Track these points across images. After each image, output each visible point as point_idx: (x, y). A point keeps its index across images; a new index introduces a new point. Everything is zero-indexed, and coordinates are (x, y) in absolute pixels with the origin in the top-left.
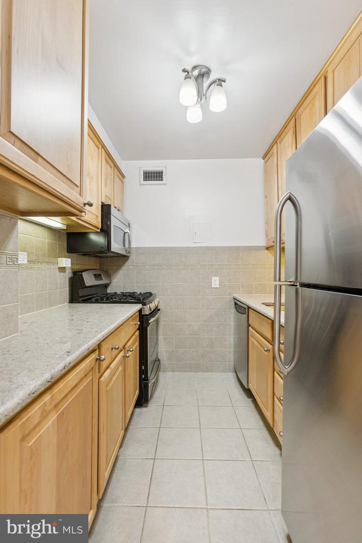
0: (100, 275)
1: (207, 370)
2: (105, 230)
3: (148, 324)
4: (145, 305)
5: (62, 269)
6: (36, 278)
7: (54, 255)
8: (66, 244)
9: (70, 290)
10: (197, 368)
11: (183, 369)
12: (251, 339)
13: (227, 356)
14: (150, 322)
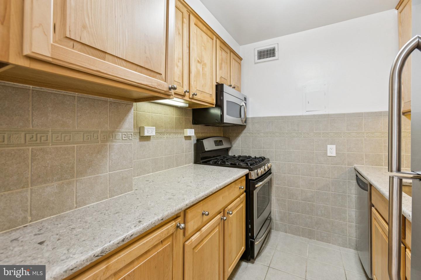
0: (221, 141)
1: (321, 239)
2: (219, 104)
3: (255, 188)
4: (252, 170)
5: (188, 138)
6: (165, 146)
7: (180, 126)
8: (192, 118)
9: (195, 153)
10: (310, 234)
11: (297, 232)
12: (374, 222)
13: (346, 230)
14: (256, 186)
